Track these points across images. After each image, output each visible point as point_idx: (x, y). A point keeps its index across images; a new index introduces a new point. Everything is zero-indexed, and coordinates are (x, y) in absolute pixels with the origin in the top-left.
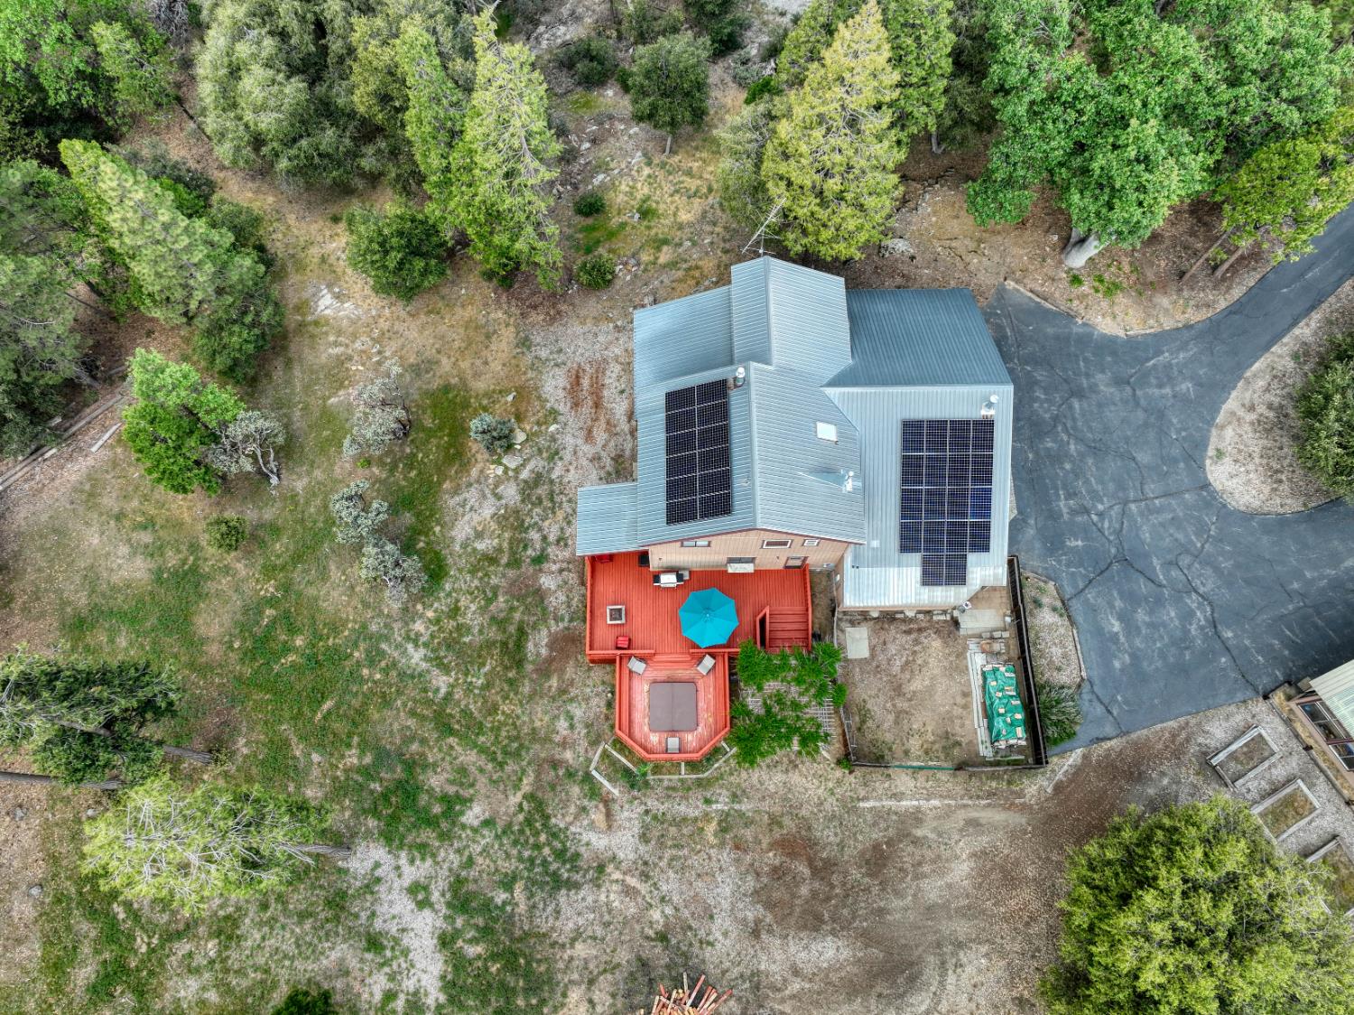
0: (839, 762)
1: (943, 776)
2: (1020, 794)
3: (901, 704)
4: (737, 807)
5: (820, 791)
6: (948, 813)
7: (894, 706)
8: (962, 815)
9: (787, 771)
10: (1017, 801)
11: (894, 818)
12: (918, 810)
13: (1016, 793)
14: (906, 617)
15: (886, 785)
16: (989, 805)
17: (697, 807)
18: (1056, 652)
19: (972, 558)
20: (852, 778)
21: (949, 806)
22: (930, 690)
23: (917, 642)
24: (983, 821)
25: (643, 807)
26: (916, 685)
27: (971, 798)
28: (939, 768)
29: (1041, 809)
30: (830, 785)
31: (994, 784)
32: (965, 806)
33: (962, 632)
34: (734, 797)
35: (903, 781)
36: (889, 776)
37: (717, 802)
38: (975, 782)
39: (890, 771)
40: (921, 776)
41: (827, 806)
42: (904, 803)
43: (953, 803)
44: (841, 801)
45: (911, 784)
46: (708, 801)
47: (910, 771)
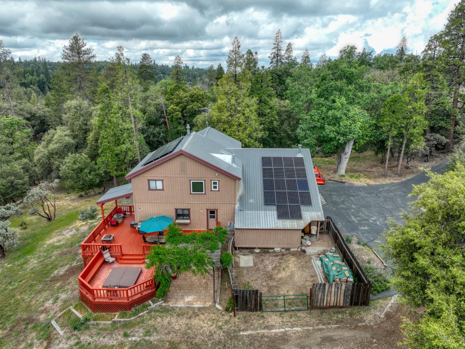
0: (227, 310)
1: (301, 314)
2: (361, 320)
3: (271, 283)
4: (147, 338)
5: (212, 328)
6: (308, 335)
7: (268, 284)
8: (318, 336)
9: (190, 318)
10: (360, 324)
11: (266, 339)
12: (285, 334)
13: (358, 320)
15: (261, 322)
16: (339, 328)
17: (117, 339)
19: (303, 208)
20: (236, 319)
21: (308, 330)
22: (291, 276)
23: (281, 259)
24: (334, 338)
25: (77, 341)
26: (282, 275)
27: (324, 324)
28: (299, 310)
29: (379, 327)
30: (220, 324)
31: (340, 316)
32: (321, 330)
34: (148, 333)
35: (273, 319)
36: (263, 317)
37: (134, 336)
38: (325, 317)
39: (264, 314)
40: (286, 315)
41: (216, 336)
42: (274, 331)
43: (311, 328)
44: (228, 333)
45: (280, 320)
46: (126, 335)
47: (278, 314)
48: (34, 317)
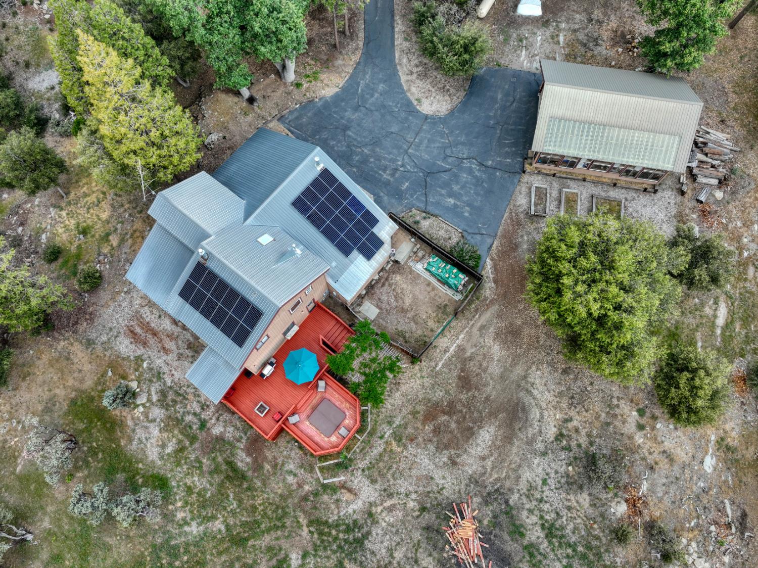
0: (413, 363)
1: (453, 324)
2: (486, 299)
3: (410, 315)
4: (394, 426)
5: (418, 382)
6: (469, 334)
7: (408, 318)
8: (475, 330)
9: (398, 389)
10: (488, 302)
11: (454, 359)
12: (459, 346)
13: (484, 300)
14: (376, 280)
15: (438, 351)
16: (480, 315)
17: (380, 444)
18: (442, 233)
19: (375, 230)
20: (424, 363)
21: (467, 332)
22: (415, 297)
23: (390, 285)
24: (484, 324)
25: (360, 470)
26: (408, 301)
27: (471, 320)
28: (449, 322)
29: (498, 295)
30: (419, 375)
31: (473, 306)
32: (473, 325)
33: (402, 263)
34: (390, 423)
35: (443, 342)
36: (435, 346)
37: (385, 433)
38: (467, 313)
39: (434, 344)
40: (447, 333)
41: (426, 384)
42: (451, 350)
43: (467, 329)
44: (429, 376)
45: (446, 340)
46: (381, 437)
47: (440, 336)
48: (303, 494)
